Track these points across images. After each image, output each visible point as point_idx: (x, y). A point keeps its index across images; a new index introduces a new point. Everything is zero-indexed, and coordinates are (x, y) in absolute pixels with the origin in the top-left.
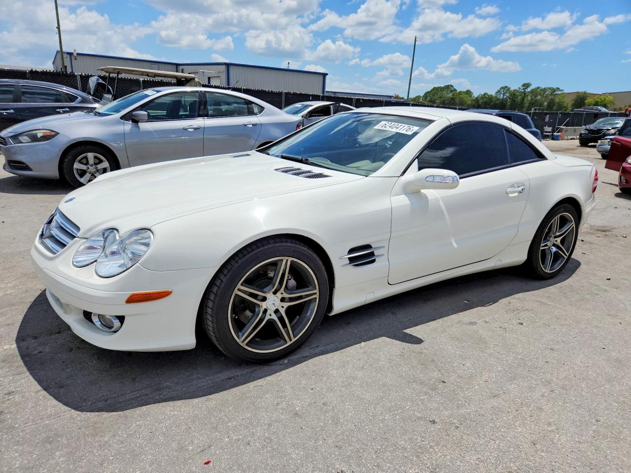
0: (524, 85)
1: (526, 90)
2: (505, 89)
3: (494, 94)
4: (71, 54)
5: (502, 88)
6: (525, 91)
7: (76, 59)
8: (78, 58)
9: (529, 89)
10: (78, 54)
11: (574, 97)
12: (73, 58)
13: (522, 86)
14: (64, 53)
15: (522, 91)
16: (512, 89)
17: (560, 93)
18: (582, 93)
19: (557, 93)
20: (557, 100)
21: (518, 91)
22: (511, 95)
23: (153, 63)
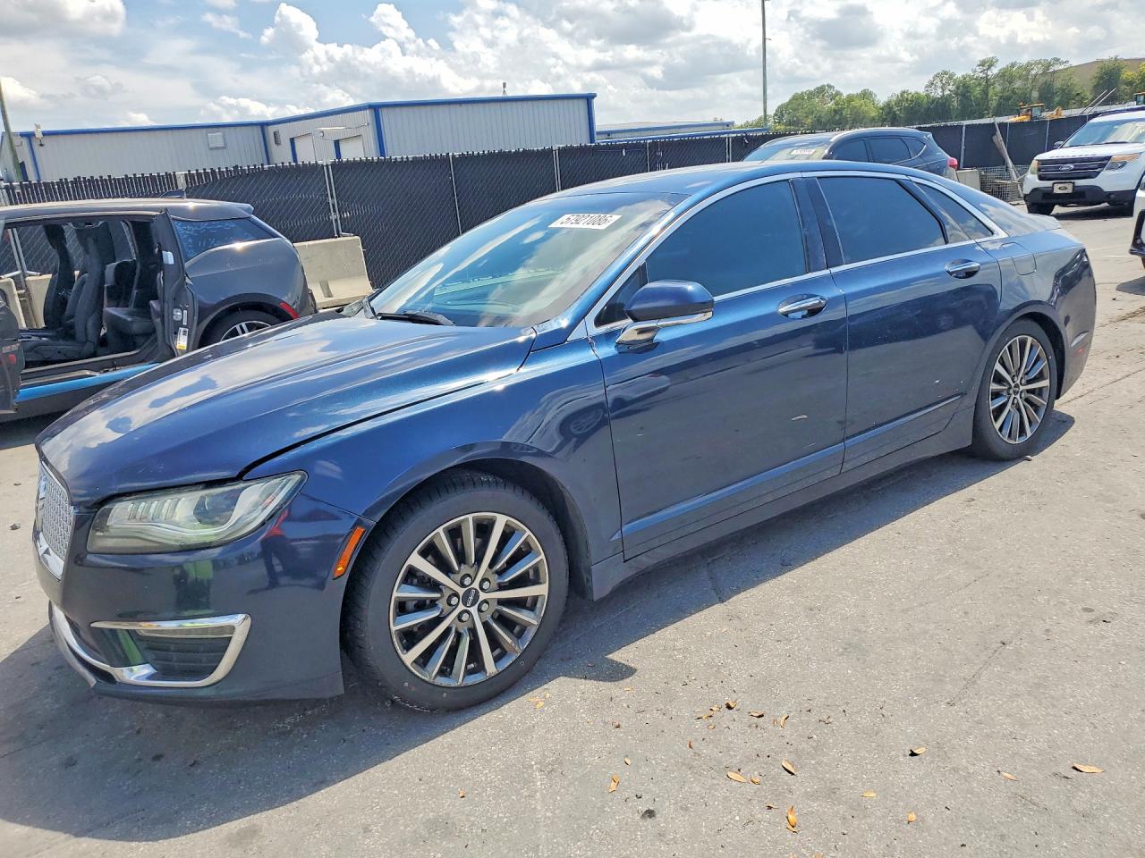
0: (982, 64)
1: (989, 73)
2: (945, 76)
3: (922, 91)
4: (29, 136)
5: (936, 76)
6: (987, 76)
7: (41, 145)
8: (46, 141)
9: (995, 70)
10: (45, 134)
11: (1095, 72)
12: (36, 145)
13: (979, 66)
14: (15, 134)
15: (981, 75)
16: (959, 75)
17: (1062, 67)
18: (1110, 61)
19: (1057, 67)
20: (1058, 84)
21: (971, 79)
22: (958, 88)
23: (210, 130)
